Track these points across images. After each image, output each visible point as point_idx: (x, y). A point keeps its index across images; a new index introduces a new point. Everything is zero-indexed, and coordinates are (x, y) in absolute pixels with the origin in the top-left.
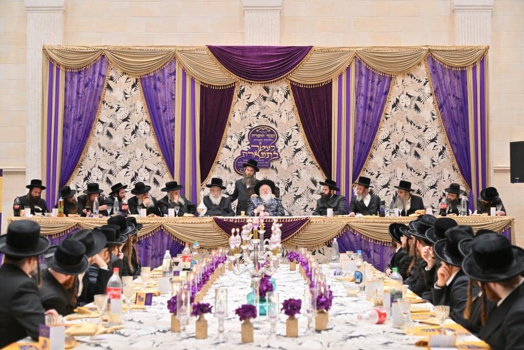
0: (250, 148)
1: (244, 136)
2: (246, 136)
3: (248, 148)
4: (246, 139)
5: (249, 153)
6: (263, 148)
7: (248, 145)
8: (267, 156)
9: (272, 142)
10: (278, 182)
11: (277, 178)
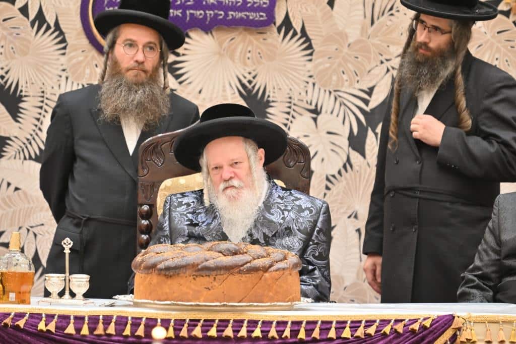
10: (314, 104)
11: (308, 83)
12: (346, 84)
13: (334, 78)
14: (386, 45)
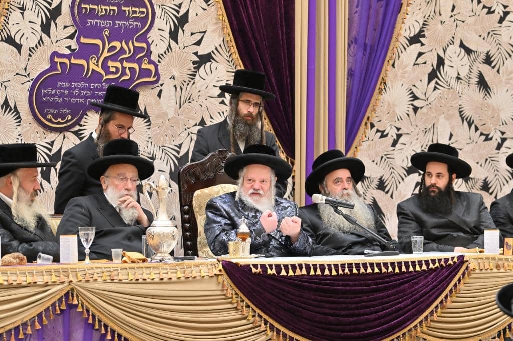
0: (74, 46)
1: (58, 9)
2: (66, 9)
3: (69, 48)
4: (65, 18)
5: (74, 61)
6: (114, 48)
7: (71, 37)
8: (124, 74)
9: (137, 30)
10: (152, 154)
11: (148, 142)
12: (168, 142)
13: (162, 139)
14: (187, 120)
